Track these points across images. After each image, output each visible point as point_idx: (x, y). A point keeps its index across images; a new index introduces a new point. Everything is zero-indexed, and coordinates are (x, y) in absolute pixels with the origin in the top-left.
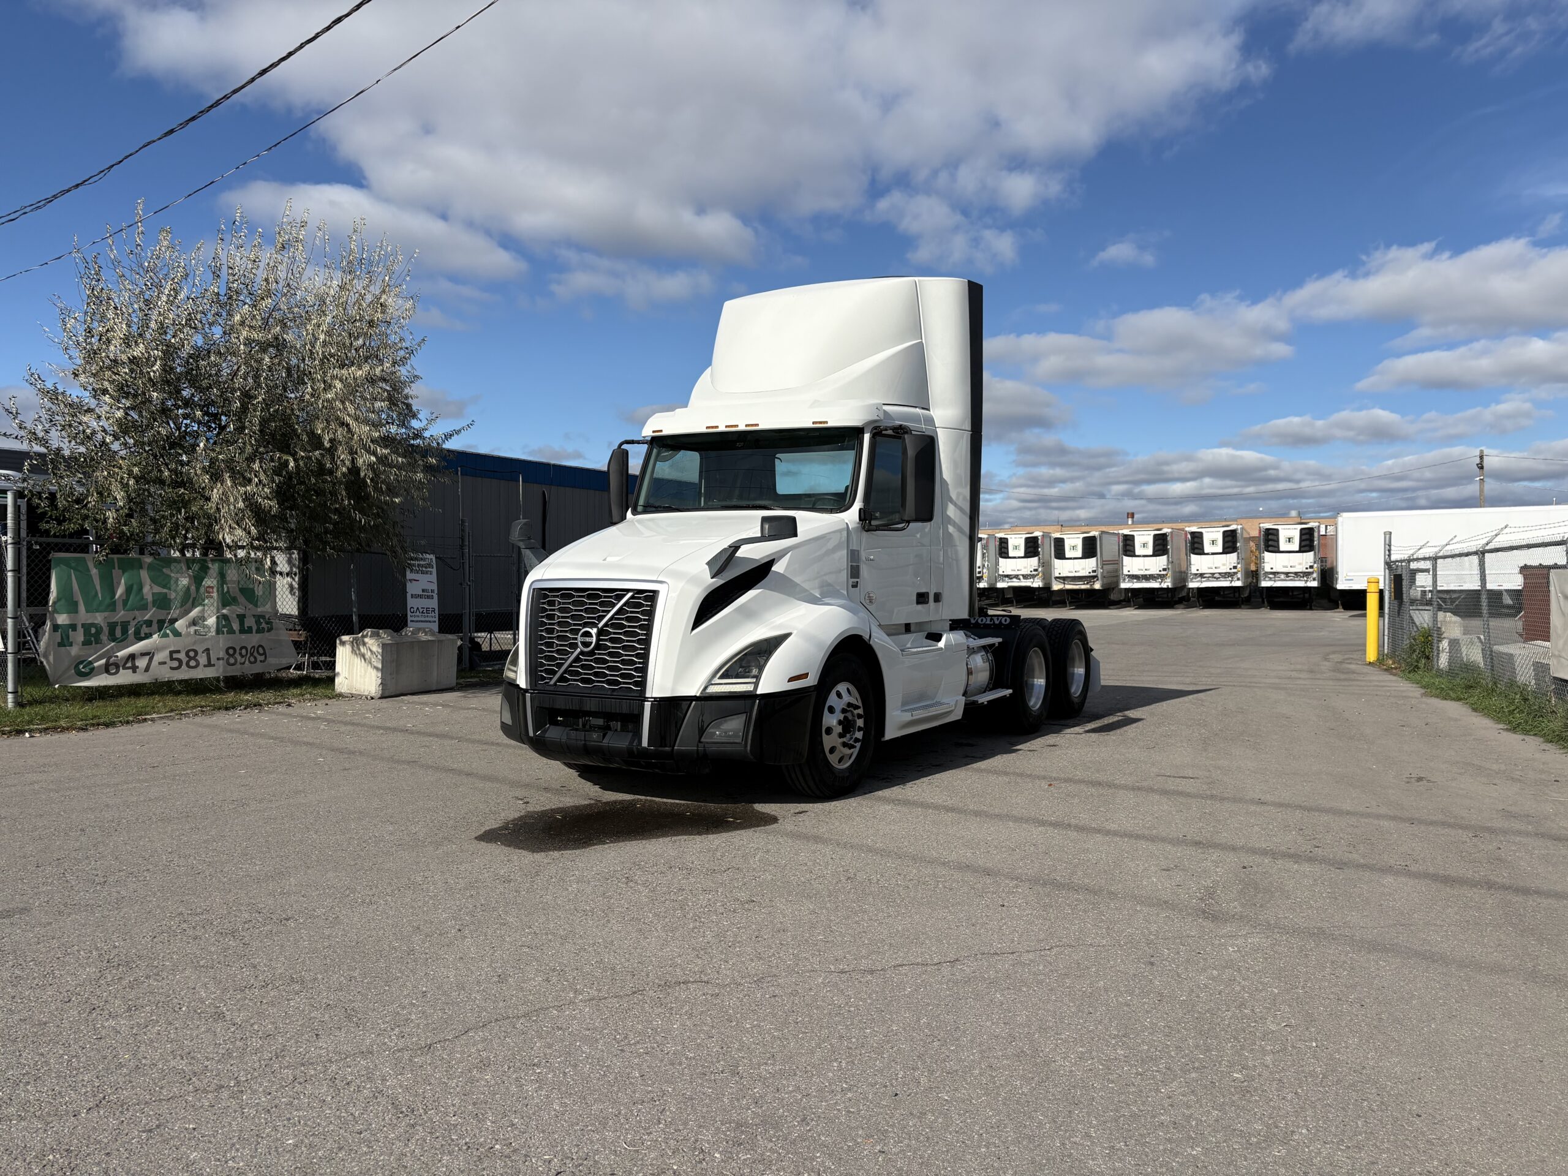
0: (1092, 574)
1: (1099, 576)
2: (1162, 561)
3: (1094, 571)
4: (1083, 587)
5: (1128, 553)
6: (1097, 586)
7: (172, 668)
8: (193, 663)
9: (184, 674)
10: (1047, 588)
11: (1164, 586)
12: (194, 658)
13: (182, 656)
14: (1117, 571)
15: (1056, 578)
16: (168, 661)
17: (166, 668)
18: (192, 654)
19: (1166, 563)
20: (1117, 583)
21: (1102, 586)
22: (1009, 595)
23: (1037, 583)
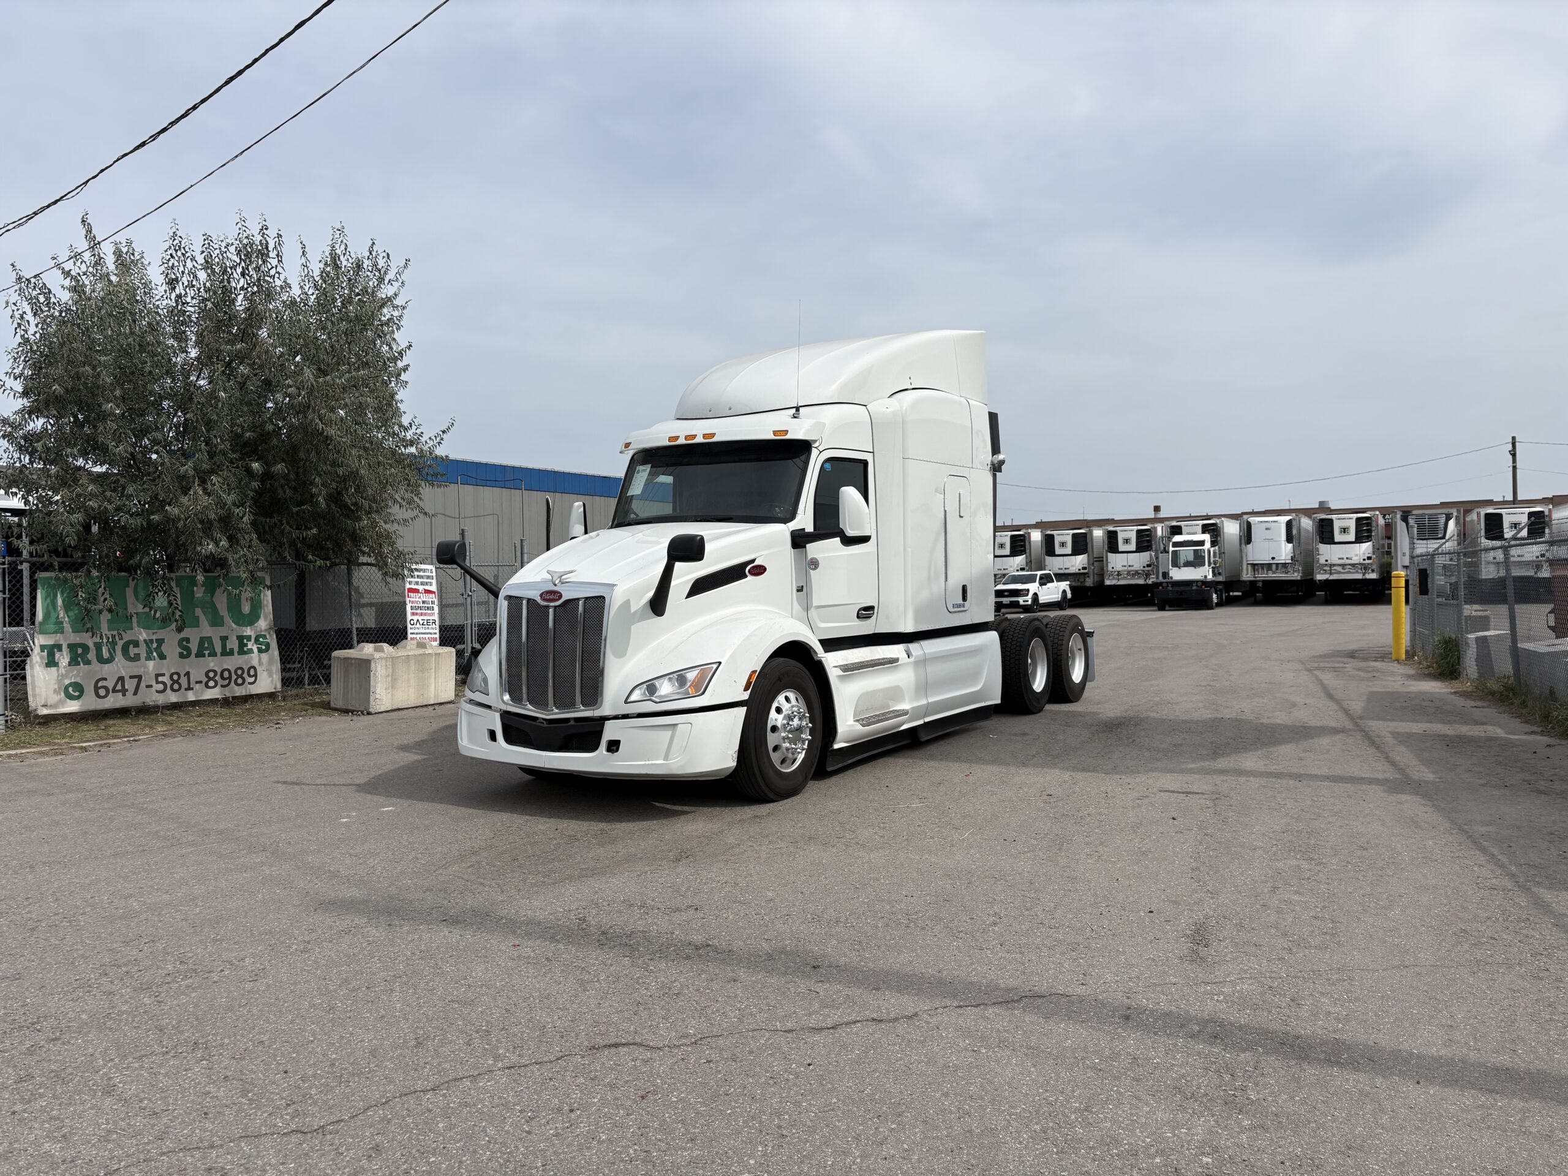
7: (157, 692)
8: (176, 686)
9: (168, 697)
12: (177, 682)
13: (166, 679)
16: (153, 682)
17: (151, 691)
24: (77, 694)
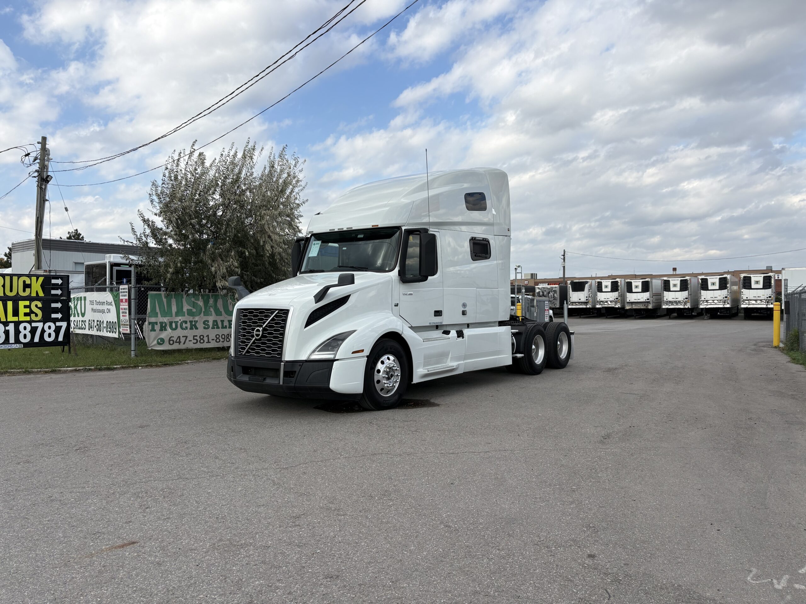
0: (647, 301)
1: (651, 302)
2: (685, 294)
3: (648, 299)
4: (642, 307)
5: (667, 290)
6: (650, 307)
7: (194, 343)
8: (202, 341)
9: (199, 346)
10: (623, 308)
11: (686, 307)
12: (202, 339)
13: (198, 338)
14: (661, 299)
15: (628, 303)
16: (192, 339)
17: (191, 343)
18: (202, 337)
19: (687, 295)
20: (661, 306)
21: (653, 307)
22: (603, 311)
23: (618, 305)
24: (162, 342)
